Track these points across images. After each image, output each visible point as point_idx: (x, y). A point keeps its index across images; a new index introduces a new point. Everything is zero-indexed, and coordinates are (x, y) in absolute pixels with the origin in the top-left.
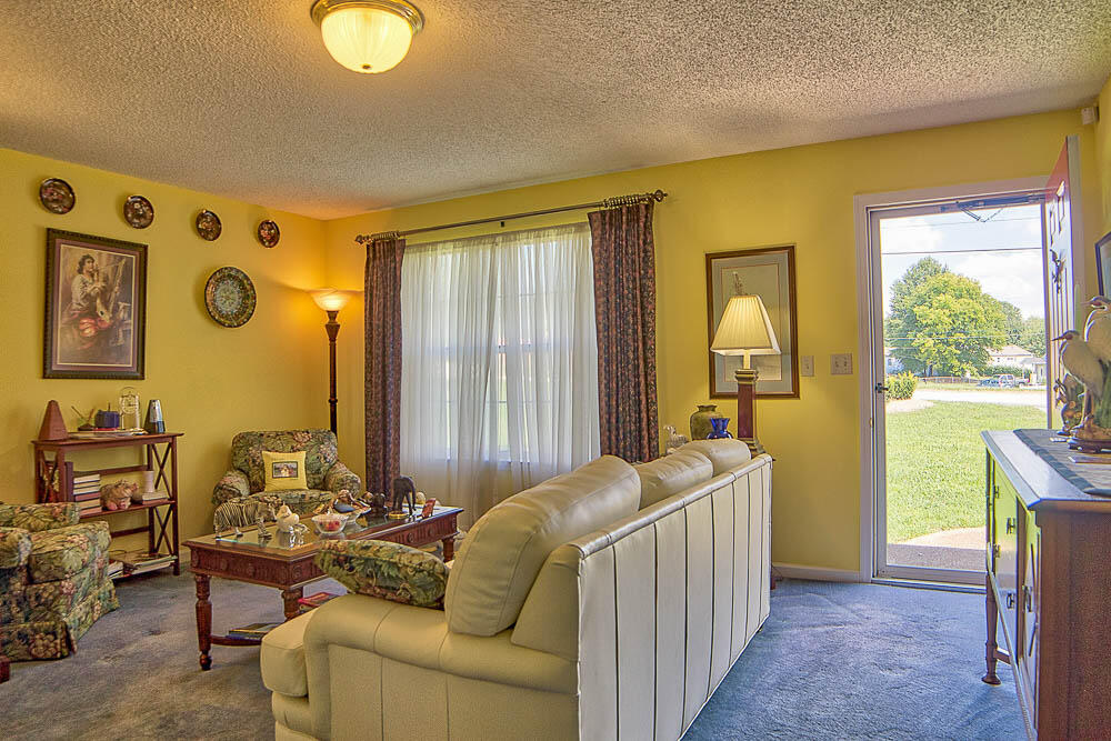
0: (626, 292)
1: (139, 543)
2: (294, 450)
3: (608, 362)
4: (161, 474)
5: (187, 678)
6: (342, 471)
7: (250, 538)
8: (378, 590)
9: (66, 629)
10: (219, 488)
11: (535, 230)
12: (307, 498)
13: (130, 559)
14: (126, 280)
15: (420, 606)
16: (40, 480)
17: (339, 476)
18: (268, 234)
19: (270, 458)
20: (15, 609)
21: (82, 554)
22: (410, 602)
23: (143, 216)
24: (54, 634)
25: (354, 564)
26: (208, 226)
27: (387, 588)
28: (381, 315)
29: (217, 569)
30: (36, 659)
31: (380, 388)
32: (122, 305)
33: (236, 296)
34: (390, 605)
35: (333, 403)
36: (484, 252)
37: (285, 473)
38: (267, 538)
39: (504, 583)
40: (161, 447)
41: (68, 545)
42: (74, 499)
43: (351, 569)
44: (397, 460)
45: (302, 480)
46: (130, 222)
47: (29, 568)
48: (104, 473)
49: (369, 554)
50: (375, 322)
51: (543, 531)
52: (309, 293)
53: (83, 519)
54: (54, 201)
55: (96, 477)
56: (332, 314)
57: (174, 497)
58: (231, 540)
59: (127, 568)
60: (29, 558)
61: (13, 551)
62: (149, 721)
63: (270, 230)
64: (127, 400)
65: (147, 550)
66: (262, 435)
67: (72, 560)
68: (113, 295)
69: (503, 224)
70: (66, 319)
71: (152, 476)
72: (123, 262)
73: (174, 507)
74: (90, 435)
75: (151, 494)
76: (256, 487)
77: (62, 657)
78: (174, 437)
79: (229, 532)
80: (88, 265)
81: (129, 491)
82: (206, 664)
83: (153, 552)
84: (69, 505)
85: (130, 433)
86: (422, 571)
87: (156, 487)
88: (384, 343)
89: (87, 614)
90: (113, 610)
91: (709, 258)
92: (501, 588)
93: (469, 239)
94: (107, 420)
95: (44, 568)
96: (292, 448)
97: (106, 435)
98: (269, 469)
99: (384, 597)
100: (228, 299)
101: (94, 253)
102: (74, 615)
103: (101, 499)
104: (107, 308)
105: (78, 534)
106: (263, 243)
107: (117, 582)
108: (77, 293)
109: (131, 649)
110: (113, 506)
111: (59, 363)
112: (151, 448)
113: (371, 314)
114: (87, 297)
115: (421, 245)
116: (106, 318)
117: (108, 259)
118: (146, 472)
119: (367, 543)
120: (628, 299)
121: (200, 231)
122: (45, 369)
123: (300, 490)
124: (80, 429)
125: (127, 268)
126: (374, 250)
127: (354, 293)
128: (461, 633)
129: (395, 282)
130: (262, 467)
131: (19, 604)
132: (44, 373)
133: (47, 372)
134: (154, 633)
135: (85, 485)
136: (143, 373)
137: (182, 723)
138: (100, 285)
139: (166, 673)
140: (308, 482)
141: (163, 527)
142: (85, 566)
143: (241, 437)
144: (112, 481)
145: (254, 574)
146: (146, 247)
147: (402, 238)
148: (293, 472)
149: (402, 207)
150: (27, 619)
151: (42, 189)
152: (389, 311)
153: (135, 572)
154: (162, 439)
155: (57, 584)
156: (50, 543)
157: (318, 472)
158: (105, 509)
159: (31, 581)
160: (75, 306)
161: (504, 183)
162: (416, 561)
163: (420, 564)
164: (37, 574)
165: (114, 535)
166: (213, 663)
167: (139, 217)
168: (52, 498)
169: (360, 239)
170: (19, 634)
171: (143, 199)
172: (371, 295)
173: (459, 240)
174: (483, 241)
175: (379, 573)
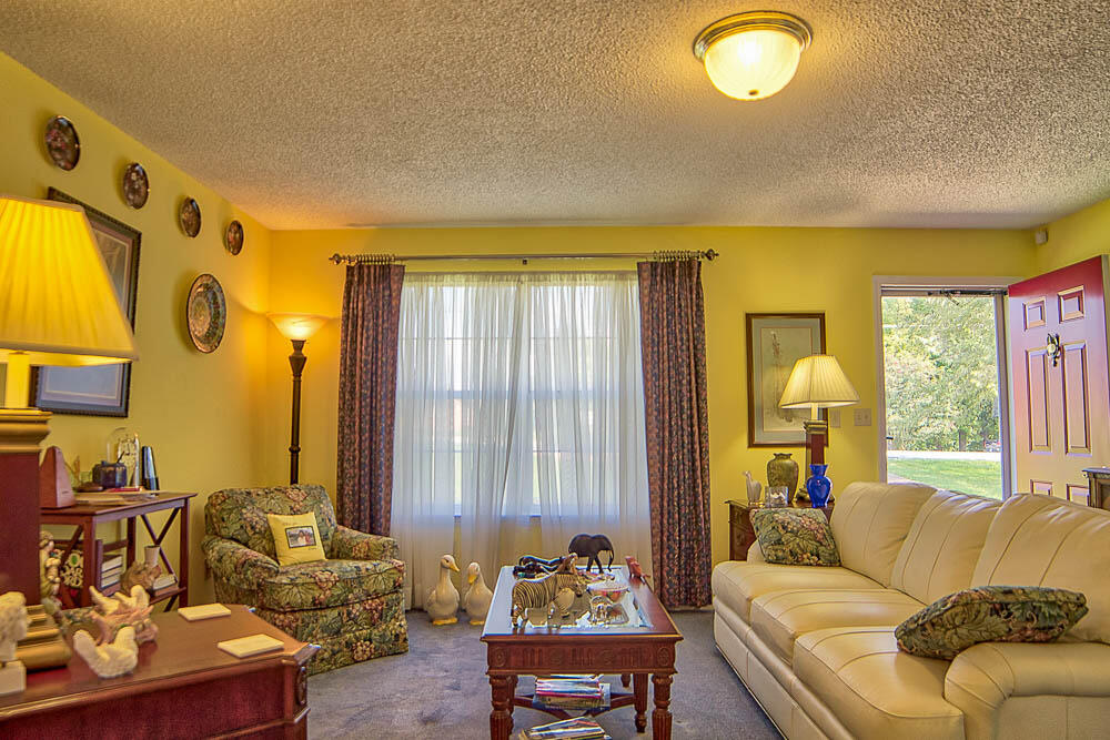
0: (679, 343)
2: (294, 512)
3: (661, 411)
11: (568, 273)
14: (117, 276)
18: (234, 238)
19: (280, 522)
23: (139, 192)
25: (1011, 610)
26: (190, 218)
27: (1043, 628)
31: (367, 435)
33: (208, 313)
35: (295, 451)
36: (507, 288)
37: (302, 541)
43: (1010, 615)
46: (127, 198)
50: (361, 356)
54: (57, 149)
56: (299, 345)
57: (182, 583)
63: (236, 232)
69: (525, 262)
72: (119, 248)
78: (187, 498)
88: (372, 383)
91: (749, 317)
93: (487, 274)
100: (200, 316)
106: (229, 249)
111: (48, 391)
113: (354, 348)
120: (682, 351)
121: (181, 222)
124: (79, 491)
126: (360, 273)
127: (328, 320)
135: (109, 572)
136: (126, 409)
146: (139, 235)
147: (398, 263)
148: (310, 539)
151: (47, 128)
167: (135, 192)
169: (337, 259)
171: (141, 168)
172: (354, 325)
173: (473, 273)
174: (505, 278)
175: (1040, 615)
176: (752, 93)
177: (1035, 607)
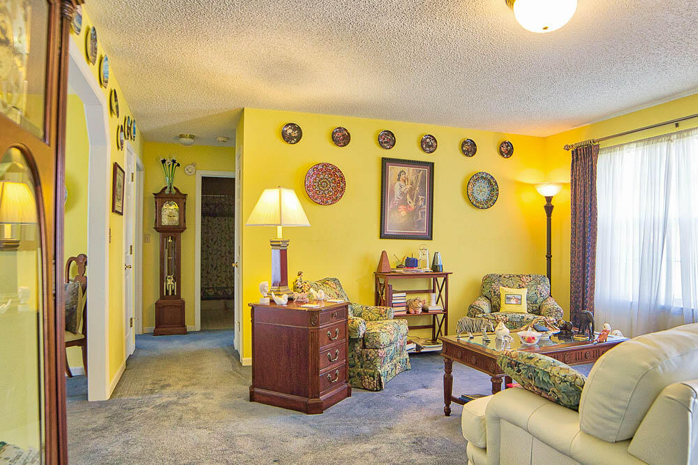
1: (427, 334)
2: (520, 287)
4: (440, 295)
5: (435, 418)
6: (551, 303)
7: (478, 340)
8: (536, 389)
9: (379, 376)
10: (471, 307)
12: (525, 319)
13: (420, 343)
14: (423, 183)
15: (565, 406)
16: (377, 294)
17: (549, 307)
18: (507, 150)
19: (504, 291)
20: (357, 361)
21: (390, 336)
22: (557, 402)
23: (432, 146)
24: (374, 377)
25: (520, 368)
26: (469, 148)
27: (542, 389)
28: (582, 198)
29: (456, 356)
30: (365, 389)
31: (581, 248)
32: (420, 197)
33: (486, 190)
34: (544, 401)
35: (549, 257)
36: (662, 147)
37: (513, 301)
38: (488, 341)
39: (622, 403)
40: (440, 280)
41: (383, 330)
42: (392, 305)
43: (519, 371)
44: (592, 299)
45: (524, 307)
46: (424, 150)
47: (364, 340)
48: (408, 292)
49: (531, 363)
50: (578, 203)
51: (660, 368)
52: (533, 185)
53: (396, 317)
54: (385, 142)
55: (404, 294)
56: (549, 199)
57: (446, 310)
58: (466, 340)
59: (418, 347)
60: (364, 335)
61: (356, 330)
62: (409, 437)
63: (507, 147)
64: (423, 252)
65: (431, 339)
66: (500, 276)
67: (384, 339)
68: (416, 192)
69: (677, 125)
70: (391, 206)
71: (434, 296)
72: (421, 173)
73: (446, 316)
74: (401, 271)
75: (433, 307)
76: (495, 308)
77: (377, 391)
78: (447, 274)
79: (466, 335)
80: (403, 176)
81: (421, 304)
82: (448, 413)
83: (434, 341)
84: (389, 308)
85: (423, 271)
86: (566, 382)
87: (437, 303)
88: (584, 218)
89: (392, 369)
90: (407, 370)
92: (620, 407)
93: (649, 139)
94: (411, 263)
95: (370, 341)
96: (519, 285)
97: (410, 271)
98: (503, 297)
99: (540, 394)
100: (482, 192)
101: (405, 169)
102: (384, 369)
103: (407, 306)
104: (413, 200)
105: (390, 324)
106: (503, 156)
107: (410, 354)
108: (397, 193)
109: (411, 393)
110: (412, 311)
111: (389, 231)
112: (435, 280)
113: (575, 198)
114: (402, 194)
115: (611, 148)
116: (412, 205)
117: (413, 172)
118: (431, 294)
119: (532, 355)
121: (464, 151)
122: (381, 233)
123: (522, 313)
124: (397, 267)
125: (423, 176)
126: (577, 154)
127: (564, 184)
128: (589, 434)
129: (592, 175)
130: (499, 296)
131: (358, 358)
132: (381, 236)
133: (383, 236)
134: (425, 387)
135: (398, 298)
136: (432, 237)
137: (426, 443)
138: (409, 186)
139: (425, 413)
140: (528, 309)
141: (440, 327)
142: (391, 343)
143: (488, 277)
144: (412, 297)
145: (476, 363)
146: (433, 164)
147: (597, 143)
148: (519, 301)
149: (596, 122)
150: (362, 367)
151: (379, 137)
152: (588, 196)
153: (422, 351)
154: (440, 275)
155: (376, 350)
156: (375, 328)
157: (535, 302)
158: (408, 312)
159: (364, 347)
160: (396, 199)
161: (677, 93)
162: (562, 374)
163: (565, 377)
164: (367, 344)
165: (410, 328)
166: (451, 413)
167: (429, 146)
168: (382, 304)
169: (567, 148)
170: (358, 373)
171: (431, 136)
172: (575, 185)
173: (641, 141)
174: (660, 140)
175: (537, 378)
176: (545, 28)
177: (535, 371)
